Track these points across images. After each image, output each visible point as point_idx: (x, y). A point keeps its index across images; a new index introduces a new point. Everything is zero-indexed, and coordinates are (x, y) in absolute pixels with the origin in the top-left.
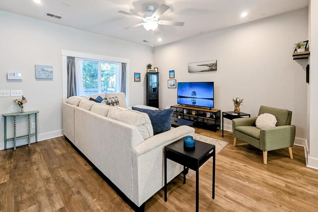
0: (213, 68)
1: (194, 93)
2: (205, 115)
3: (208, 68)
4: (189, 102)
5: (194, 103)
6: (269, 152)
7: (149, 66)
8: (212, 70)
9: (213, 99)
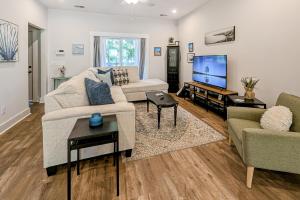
0: (230, 37)
1: (207, 69)
2: (216, 97)
3: (223, 37)
4: (202, 79)
5: (207, 80)
6: (256, 169)
7: (171, 40)
8: (229, 40)
9: (225, 77)
